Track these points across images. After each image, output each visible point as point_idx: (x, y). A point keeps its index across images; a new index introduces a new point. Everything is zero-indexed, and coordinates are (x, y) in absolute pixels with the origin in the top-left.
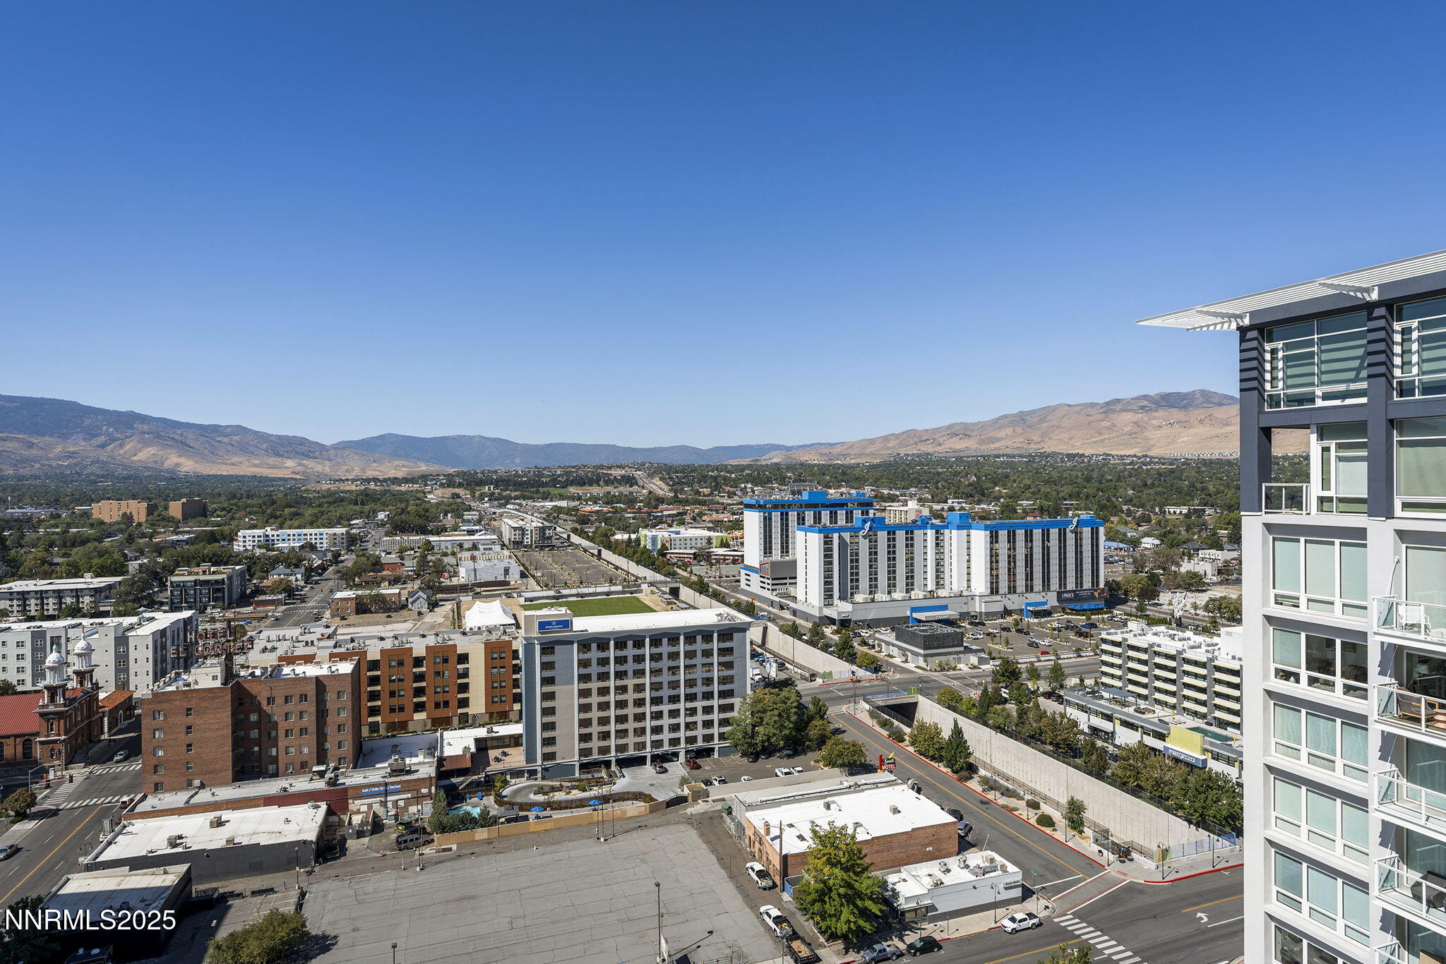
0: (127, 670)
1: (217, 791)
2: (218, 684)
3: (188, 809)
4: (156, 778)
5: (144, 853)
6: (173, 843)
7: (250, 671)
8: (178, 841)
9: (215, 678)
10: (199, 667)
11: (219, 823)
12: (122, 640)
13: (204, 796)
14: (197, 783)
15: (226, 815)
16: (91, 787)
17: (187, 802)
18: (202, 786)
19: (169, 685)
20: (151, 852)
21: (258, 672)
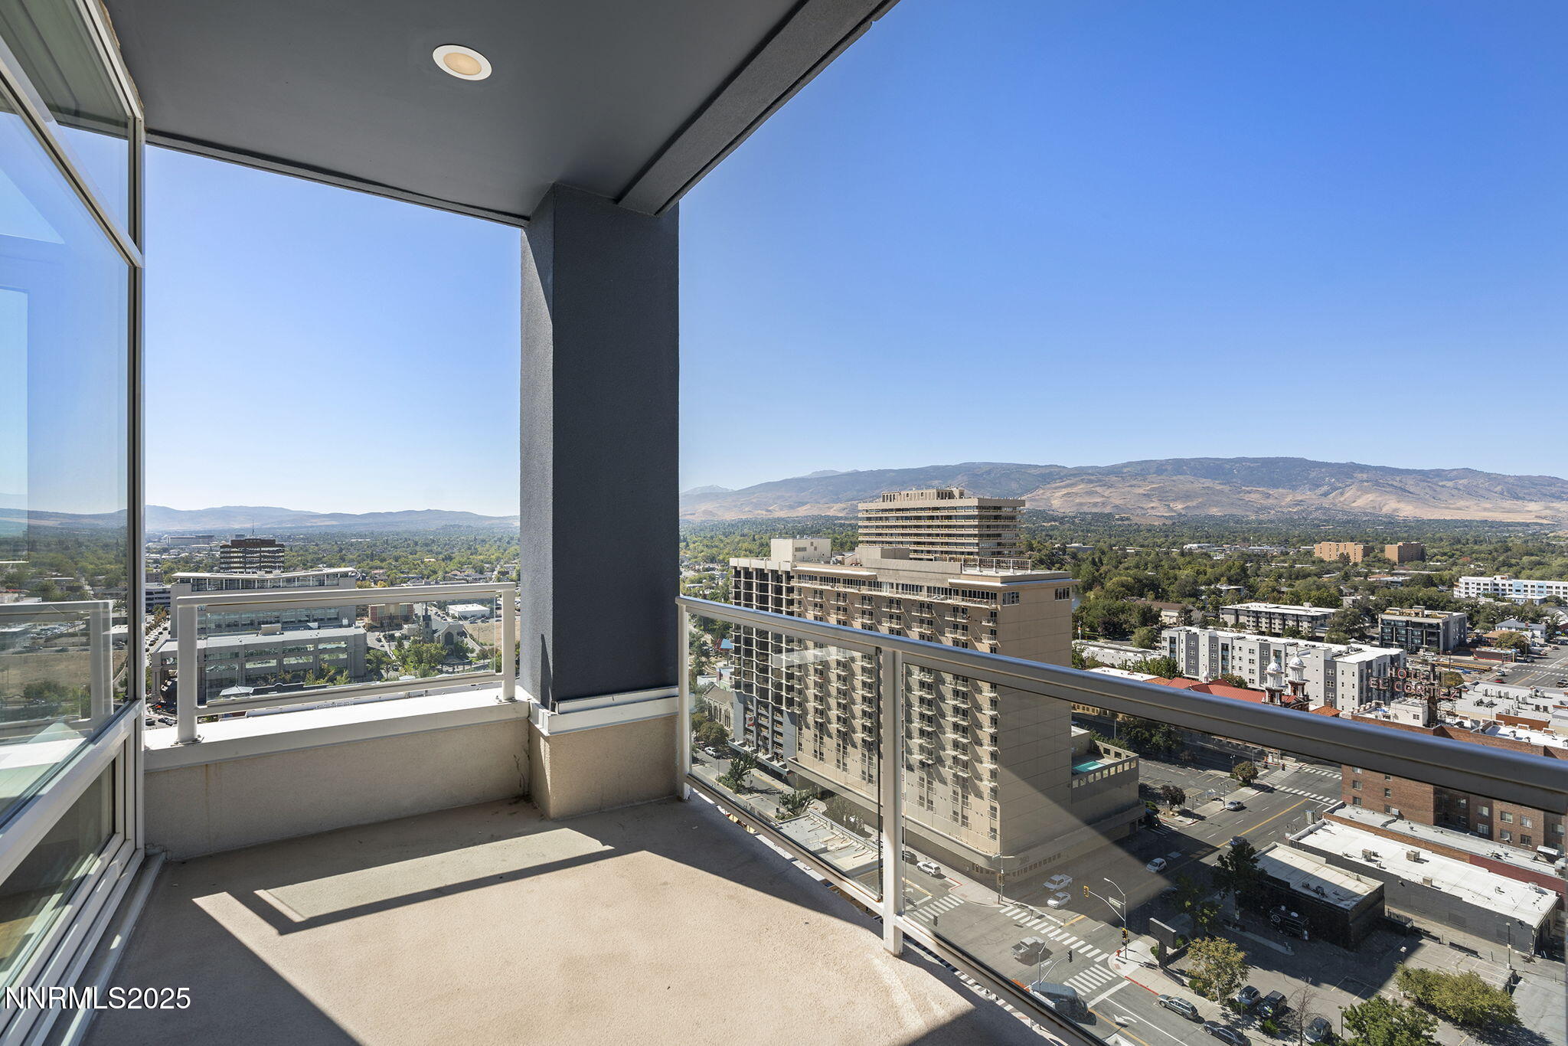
0: (1334, 691)
1: (1416, 827)
2: (1419, 723)
3: (1382, 832)
4: (1354, 792)
5: (1340, 854)
6: (1369, 856)
7: (1458, 720)
8: (1373, 857)
9: (1416, 717)
10: (1400, 702)
11: (1417, 859)
12: (1330, 664)
13: (1401, 826)
14: (1395, 811)
15: (1424, 854)
16: (1299, 779)
17: (1384, 825)
18: (1400, 816)
19: (1369, 712)
20: (1346, 855)
21: (1467, 724)
